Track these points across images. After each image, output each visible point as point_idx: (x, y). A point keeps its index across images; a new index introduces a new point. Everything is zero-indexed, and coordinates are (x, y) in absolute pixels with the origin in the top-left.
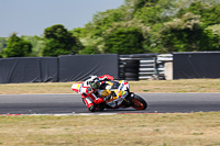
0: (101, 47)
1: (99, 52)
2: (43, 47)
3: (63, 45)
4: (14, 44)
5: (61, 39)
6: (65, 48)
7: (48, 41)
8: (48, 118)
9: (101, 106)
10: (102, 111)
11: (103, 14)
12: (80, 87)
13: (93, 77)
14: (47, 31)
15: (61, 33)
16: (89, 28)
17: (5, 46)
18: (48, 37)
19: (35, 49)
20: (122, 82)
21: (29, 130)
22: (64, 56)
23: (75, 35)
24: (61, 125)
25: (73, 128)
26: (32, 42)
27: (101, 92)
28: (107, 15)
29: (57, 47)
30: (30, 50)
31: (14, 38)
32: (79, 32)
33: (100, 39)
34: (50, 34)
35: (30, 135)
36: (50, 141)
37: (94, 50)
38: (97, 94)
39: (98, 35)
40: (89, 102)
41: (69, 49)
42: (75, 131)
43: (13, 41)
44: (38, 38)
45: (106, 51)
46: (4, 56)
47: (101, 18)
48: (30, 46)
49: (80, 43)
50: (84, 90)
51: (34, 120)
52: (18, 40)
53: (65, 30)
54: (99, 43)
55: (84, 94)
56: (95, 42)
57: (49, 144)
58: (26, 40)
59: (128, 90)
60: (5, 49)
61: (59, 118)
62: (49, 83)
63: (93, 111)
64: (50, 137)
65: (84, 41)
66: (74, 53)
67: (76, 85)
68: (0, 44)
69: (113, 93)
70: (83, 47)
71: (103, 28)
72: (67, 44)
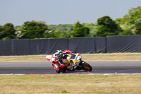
0: (133, 31)
1: (132, 34)
2: (97, 30)
3: (109, 29)
4: (78, 28)
5: (108, 25)
6: (111, 31)
7: (100, 27)
8: (100, 76)
9: (64, 69)
11: (135, 9)
13: (59, 51)
14: (99, 20)
15: (108, 21)
16: (126, 18)
17: (72, 30)
18: (100, 24)
19: (91, 32)
20: (77, 54)
21: (88, 84)
23: (117, 23)
24: (108, 81)
26: (90, 27)
27: (64, 61)
28: (138, 10)
29: (106, 31)
30: (88, 33)
31: (78, 25)
32: (119, 21)
33: (133, 25)
34: (101, 22)
35: (88, 87)
36: (101, 91)
37: (129, 32)
38: (61, 62)
39: (132, 23)
40: (57, 67)
41: (113, 32)
42: (117, 85)
43: (77, 27)
44: (93, 25)
45: (137, 33)
46: (72, 36)
47: (133, 12)
48: (88, 30)
49: (120, 28)
51: (90, 77)
52: (81, 26)
53: (111, 20)
54: (132, 28)
55: (53, 62)
56: (130, 27)
57: (100, 93)
58: (86, 26)
59: (80, 59)
60: (72, 32)
61: (107, 76)
62: (100, 54)
63: (59, 72)
64: (101, 88)
65: (122, 26)
66: (117, 34)
68: (69, 29)
69: (71, 61)
70: (122, 31)
71: (135, 18)
72: (112, 28)
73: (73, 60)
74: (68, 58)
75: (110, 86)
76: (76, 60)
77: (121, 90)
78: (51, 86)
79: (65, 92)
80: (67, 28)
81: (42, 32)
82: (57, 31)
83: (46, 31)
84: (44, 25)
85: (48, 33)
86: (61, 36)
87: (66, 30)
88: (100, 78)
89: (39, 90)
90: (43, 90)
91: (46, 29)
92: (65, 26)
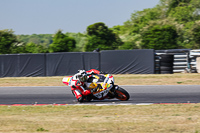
0: (138, 43)
1: (137, 48)
2: (86, 43)
3: (104, 41)
4: (60, 40)
5: (102, 36)
6: (106, 44)
7: (91, 37)
8: (91, 108)
9: (89, 97)
10: (89, 101)
11: (140, 13)
12: (70, 80)
13: (81, 72)
14: (89, 28)
15: (102, 30)
16: (127, 25)
17: (51, 42)
18: (90, 33)
19: (78, 45)
20: (107, 76)
21: (73, 119)
22: (105, 51)
23: (115, 32)
24: (103, 114)
25: (113, 117)
26: (76, 39)
27: (89, 85)
28: (144, 14)
29: (99, 43)
30: (74, 46)
31: (60, 35)
32: (118, 29)
33: (137, 35)
34: (92, 31)
35: (74, 123)
36: (92, 128)
37: (132, 45)
38: (85, 87)
39: (136, 32)
40: (78, 94)
41: (109, 45)
42: (115, 119)
43: (58, 37)
44: (81, 35)
45: (143, 47)
46: (51, 51)
47: (139, 17)
48: (74, 42)
49: (120, 39)
50: (73, 83)
51: (78, 109)
52: (63, 36)
53: (106, 28)
54: (136, 40)
55: (73, 87)
56: (133, 38)
57: (91, 131)
58: (70, 36)
59: (112, 83)
60: (52, 45)
61: (100, 108)
63: (81, 102)
64: (92, 125)
65: (123, 37)
66: (114, 48)
67: (66, 79)
68: (47, 40)
69: (99, 86)
70: (122, 43)
71: (140, 26)
72: (108, 40)
73: (102, 84)
74: (95, 81)
75: (106, 121)
76: (106, 84)
77: (121, 126)
78: (22, 121)
79: (42, 130)
80: (44, 39)
81: (8, 45)
82: (29, 44)
83: (14, 44)
84: (11, 35)
85: (16, 47)
86: (36, 51)
87: (42, 42)
88: (91, 111)
89: (5, 128)
90: (10, 127)
91: (14, 41)
92: (41, 36)
